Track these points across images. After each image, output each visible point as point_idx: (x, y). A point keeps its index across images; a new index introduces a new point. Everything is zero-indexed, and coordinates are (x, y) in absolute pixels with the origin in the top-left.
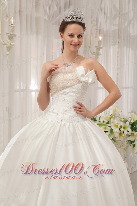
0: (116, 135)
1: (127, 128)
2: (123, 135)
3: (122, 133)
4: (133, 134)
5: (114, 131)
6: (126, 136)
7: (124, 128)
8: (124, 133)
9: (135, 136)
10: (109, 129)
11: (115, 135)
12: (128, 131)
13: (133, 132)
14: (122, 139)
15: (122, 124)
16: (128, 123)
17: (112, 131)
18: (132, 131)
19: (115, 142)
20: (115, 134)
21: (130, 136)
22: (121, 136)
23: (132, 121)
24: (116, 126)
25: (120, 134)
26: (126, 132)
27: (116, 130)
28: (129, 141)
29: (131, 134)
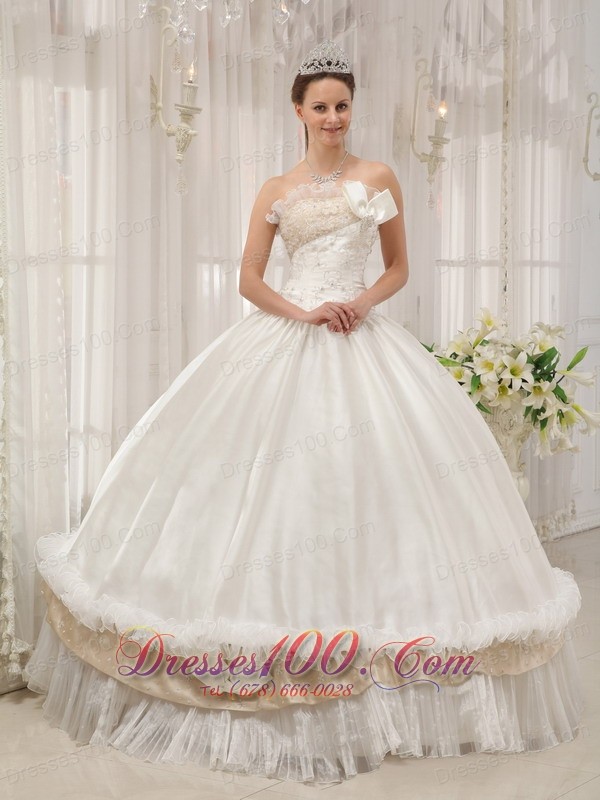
0: (491, 392)
1: (521, 371)
2: (510, 392)
3: (507, 385)
4: (538, 390)
5: (483, 380)
6: (518, 396)
7: (513, 372)
8: (510, 386)
9: (546, 393)
10: (467, 376)
11: (486, 393)
12: (524, 381)
13: (538, 384)
14: (506, 404)
15: (506, 359)
16: (523, 357)
17: (476, 379)
18: (537, 380)
19: (489, 415)
20: (487, 389)
21: (529, 393)
22: (504, 397)
23: (537, 352)
24: (489, 366)
25: (503, 390)
26: (517, 383)
27: (488, 378)
28: (529, 409)
29: (535, 387)
